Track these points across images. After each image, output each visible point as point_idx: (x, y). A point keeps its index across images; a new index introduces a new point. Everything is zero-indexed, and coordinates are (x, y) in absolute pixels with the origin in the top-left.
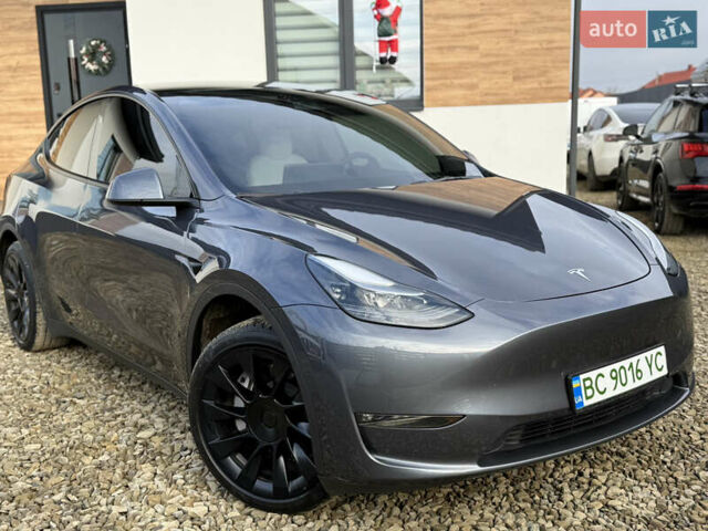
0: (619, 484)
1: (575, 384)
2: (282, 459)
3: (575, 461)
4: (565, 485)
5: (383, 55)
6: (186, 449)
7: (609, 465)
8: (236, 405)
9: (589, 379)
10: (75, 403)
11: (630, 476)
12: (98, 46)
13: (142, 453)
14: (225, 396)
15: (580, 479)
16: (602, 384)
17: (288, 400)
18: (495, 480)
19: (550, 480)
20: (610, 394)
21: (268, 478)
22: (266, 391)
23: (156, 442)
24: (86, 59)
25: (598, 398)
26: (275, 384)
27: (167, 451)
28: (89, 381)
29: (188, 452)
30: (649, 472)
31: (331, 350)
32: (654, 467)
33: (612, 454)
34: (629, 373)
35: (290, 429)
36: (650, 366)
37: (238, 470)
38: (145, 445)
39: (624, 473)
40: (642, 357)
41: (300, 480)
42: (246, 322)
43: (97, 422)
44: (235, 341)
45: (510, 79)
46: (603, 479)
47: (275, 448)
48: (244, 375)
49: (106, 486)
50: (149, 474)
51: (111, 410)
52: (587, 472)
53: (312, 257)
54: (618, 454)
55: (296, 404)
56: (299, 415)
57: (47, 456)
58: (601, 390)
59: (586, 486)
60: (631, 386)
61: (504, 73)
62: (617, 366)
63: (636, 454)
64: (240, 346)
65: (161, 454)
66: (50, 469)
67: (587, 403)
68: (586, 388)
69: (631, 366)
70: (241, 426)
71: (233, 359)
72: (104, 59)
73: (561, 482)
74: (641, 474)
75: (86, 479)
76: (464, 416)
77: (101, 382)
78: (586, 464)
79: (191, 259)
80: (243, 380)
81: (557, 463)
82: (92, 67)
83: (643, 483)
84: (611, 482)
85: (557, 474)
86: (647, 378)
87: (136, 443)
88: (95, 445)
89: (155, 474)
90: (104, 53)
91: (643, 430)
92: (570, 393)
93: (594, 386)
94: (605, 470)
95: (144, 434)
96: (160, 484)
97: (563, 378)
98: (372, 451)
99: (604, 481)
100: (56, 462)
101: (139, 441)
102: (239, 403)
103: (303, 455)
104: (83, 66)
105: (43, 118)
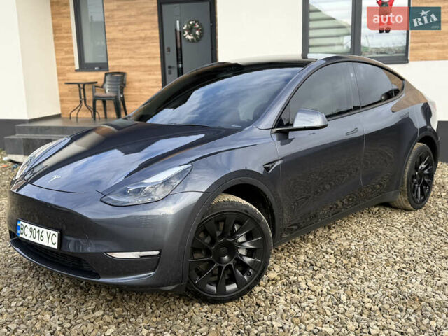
12: (194, 25)
24: (186, 33)
36: (48, 238)
40: (45, 230)
60: (37, 241)
69: (39, 231)
72: (197, 33)
82: (190, 38)
86: (45, 243)
90: (197, 29)
104: (185, 37)
105: (160, 68)
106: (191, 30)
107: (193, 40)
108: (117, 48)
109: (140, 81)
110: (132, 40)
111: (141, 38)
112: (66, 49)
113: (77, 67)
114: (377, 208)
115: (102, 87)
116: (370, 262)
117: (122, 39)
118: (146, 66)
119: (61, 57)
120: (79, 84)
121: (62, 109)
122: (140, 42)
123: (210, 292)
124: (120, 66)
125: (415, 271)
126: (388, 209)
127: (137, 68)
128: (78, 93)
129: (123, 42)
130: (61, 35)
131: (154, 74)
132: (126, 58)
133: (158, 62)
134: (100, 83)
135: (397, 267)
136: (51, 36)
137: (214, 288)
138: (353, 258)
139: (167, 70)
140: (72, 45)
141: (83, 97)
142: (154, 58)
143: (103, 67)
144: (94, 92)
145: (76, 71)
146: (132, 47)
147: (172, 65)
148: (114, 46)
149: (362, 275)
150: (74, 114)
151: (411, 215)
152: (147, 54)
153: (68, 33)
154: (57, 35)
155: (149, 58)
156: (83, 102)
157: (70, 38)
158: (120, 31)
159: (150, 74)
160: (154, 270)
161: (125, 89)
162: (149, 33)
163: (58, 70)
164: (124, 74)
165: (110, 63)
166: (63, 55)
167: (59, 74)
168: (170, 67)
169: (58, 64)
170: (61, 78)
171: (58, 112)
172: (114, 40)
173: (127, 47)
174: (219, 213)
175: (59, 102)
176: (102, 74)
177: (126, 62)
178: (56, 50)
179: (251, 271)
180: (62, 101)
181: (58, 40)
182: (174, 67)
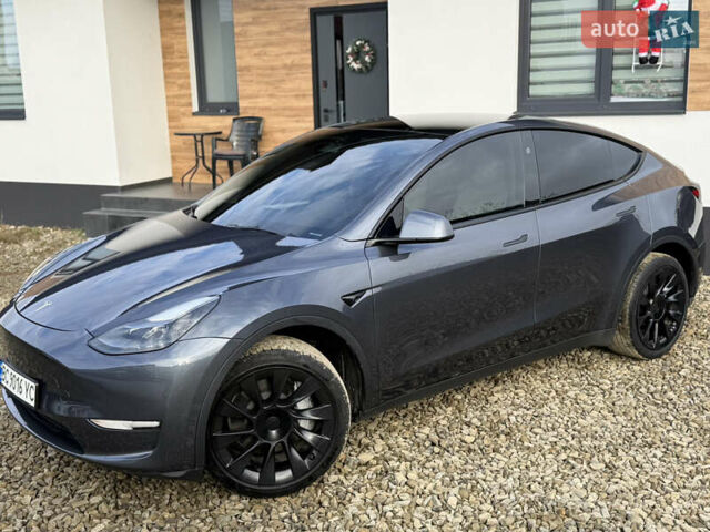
5: (643, 54)
12: (362, 46)
24: (351, 59)
69: (18, 379)
72: (367, 58)
82: (356, 66)
86: (23, 397)
90: (367, 53)
104: (349, 65)
105: (312, 112)
106: (358, 55)
107: (360, 70)
108: (251, 81)
109: (283, 131)
110: (272, 68)
111: (285, 66)
112: (180, 81)
113: (196, 108)
114: (589, 353)
115: (227, 140)
116: (526, 444)
117: (259, 68)
118: (291, 109)
119: (171, 93)
120: (195, 135)
121: (175, 171)
122: (284, 72)
123: (249, 480)
124: (255, 108)
125: (588, 464)
126: (606, 355)
127: (279, 111)
128: (194, 147)
129: (260, 71)
130: (173, 61)
131: (303, 121)
132: (263, 96)
133: (310, 103)
134: (226, 132)
135: (563, 456)
136: (160, 61)
137: (256, 476)
138: (503, 437)
139: (322, 114)
140: (188, 77)
141: (200, 155)
142: (304, 96)
143: (231, 108)
144: (215, 147)
145: (194, 114)
146: (272, 79)
147: (329, 108)
148: (248, 78)
149: (502, 464)
150: (187, 179)
151: (636, 368)
152: (292, 90)
153: (181, 57)
154: (168, 61)
155: (297, 96)
156: (201, 161)
157: (186, 65)
158: (255, 55)
159: (297, 121)
160: (153, 448)
161: (259, 143)
162: (296, 59)
163: (169, 112)
164: (259, 120)
165: (242, 104)
166: (175, 91)
167: (171, 119)
168: (326, 111)
169: (168, 104)
170: (173, 124)
171: (169, 174)
172: (248, 68)
173: (266, 79)
174: (262, 367)
175: (169, 161)
176: (229, 120)
177: (264, 102)
178: (167, 83)
179: (314, 452)
180: (174, 159)
181: (170, 68)
182: (331, 111)
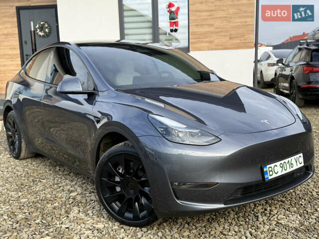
0: (283, 214)
1: (265, 170)
2: (137, 204)
3: (263, 204)
4: (259, 214)
5: (172, 28)
6: (92, 200)
7: (278, 206)
8: (116, 180)
9: (271, 167)
10: (41, 182)
11: (287, 210)
12: (44, 25)
13: (72, 203)
14: (111, 176)
15: (266, 212)
16: (276, 170)
17: (140, 178)
18: (228, 212)
19: (253, 212)
20: (280, 174)
21: (130, 212)
22: (130, 174)
23: (79, 198)
24: (38, 30)
25: (275, 176)
26: (134, 171)
27: (84, 201)
28: (46, 172)
29: (93, 201)
30: (295, 209)
31: (159, 155)
32: (298, 206)
33: (279, 201)
34: (288, 165)
35: (140, 190)
36: (296, 162)
37: (117, 208)
38: (74, 199)
39: (284, 209)
40: (293, 158)
41: (145, 212)
42: (120, 144)
43: (52, 189)
44: (115, 152)
45: (228, 39)
46: (275, 212)
47: (133, 198)
48: (119, 167)
49: (59, 216)
50: (77, 211)
51: (57, 184)
52: (268, 209)
53: (150, 115)
54: (281, 201)
55: (143, 179)
56: (145, 184)
57: (31, 204)
58: (276, 172)
59: (268, 215)
60: (289, 170)
61: (226, 36)
62: (282, 162)
63: (289, 201)
64: (119, 154)
65: (81, 202)
66: (33, 210)
67: (270, 178)
68: (270, 171)
69: (288, 162)
70: (118, 189)
71: (115, 160)
72: (47, 30)
73: (257, 213)
74: (292, 209)
75: (49, 213)
76: (218, 183)
77: (51, 172)
78: (268, 205)
79: (95, 117)
80: (119, 169)
81: (255, 205)
82: (41, 34)
83: (293, 213)
84: (279, 213)
85: (255, 210)
86: (295, 167)
87: (70, 198)
88: (52, 199)
89: (79, 211)
90: (47, 28)
91: (291, 191)
92: (263, 173)
93: (273, 170)
94: (276, 208)
95: (73, 194)
96: (82, 215)
97: (260, 167)
98: (178, 199)
99: (276, 213)
100: (35, 206)
101: (71, 197)
102: (117, 179)
103: (146, 201)
104: (38, 34)
105: (19, 56)
106: (42, 28)
107: (44, 36)
